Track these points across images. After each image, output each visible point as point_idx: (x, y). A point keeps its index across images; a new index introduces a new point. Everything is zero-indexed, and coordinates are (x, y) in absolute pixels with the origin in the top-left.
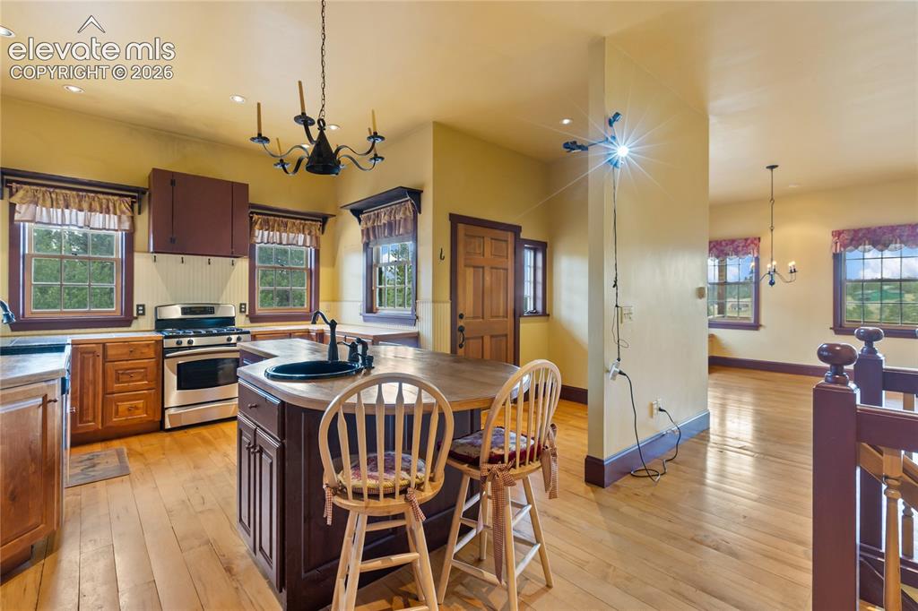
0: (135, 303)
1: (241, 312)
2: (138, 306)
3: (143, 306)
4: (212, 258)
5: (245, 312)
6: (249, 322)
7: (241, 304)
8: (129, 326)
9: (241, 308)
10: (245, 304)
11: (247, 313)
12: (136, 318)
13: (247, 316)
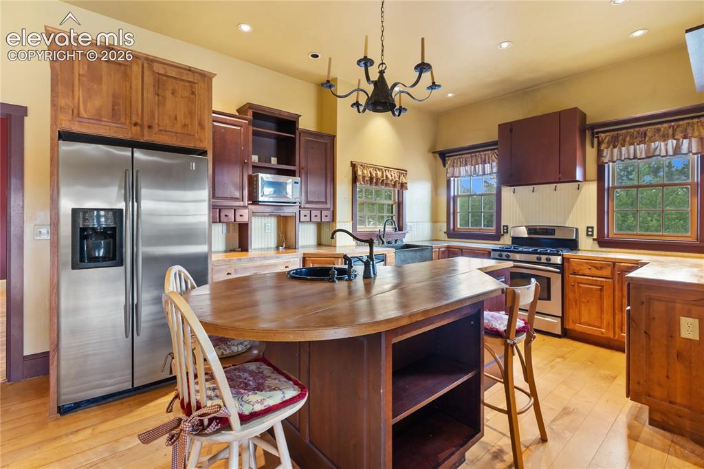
0: (502, 224)
1: (588, 235)
2: (504, 226)
3: (507, 226)
4: (558, 185)
5: (592, 235)
6: (597, 246)
7: (588, 228)
8: (499, 240)
9: (588, 231)
10: (592, 228)
11: (595, 236)
12: (503, 235)
13: (594, 240)
